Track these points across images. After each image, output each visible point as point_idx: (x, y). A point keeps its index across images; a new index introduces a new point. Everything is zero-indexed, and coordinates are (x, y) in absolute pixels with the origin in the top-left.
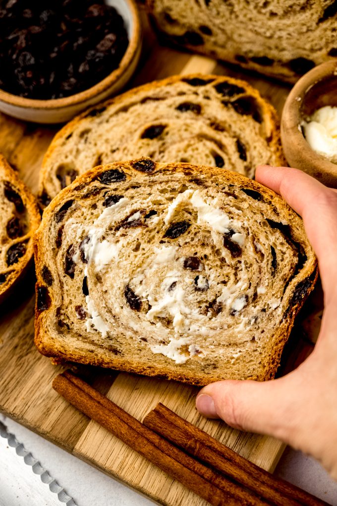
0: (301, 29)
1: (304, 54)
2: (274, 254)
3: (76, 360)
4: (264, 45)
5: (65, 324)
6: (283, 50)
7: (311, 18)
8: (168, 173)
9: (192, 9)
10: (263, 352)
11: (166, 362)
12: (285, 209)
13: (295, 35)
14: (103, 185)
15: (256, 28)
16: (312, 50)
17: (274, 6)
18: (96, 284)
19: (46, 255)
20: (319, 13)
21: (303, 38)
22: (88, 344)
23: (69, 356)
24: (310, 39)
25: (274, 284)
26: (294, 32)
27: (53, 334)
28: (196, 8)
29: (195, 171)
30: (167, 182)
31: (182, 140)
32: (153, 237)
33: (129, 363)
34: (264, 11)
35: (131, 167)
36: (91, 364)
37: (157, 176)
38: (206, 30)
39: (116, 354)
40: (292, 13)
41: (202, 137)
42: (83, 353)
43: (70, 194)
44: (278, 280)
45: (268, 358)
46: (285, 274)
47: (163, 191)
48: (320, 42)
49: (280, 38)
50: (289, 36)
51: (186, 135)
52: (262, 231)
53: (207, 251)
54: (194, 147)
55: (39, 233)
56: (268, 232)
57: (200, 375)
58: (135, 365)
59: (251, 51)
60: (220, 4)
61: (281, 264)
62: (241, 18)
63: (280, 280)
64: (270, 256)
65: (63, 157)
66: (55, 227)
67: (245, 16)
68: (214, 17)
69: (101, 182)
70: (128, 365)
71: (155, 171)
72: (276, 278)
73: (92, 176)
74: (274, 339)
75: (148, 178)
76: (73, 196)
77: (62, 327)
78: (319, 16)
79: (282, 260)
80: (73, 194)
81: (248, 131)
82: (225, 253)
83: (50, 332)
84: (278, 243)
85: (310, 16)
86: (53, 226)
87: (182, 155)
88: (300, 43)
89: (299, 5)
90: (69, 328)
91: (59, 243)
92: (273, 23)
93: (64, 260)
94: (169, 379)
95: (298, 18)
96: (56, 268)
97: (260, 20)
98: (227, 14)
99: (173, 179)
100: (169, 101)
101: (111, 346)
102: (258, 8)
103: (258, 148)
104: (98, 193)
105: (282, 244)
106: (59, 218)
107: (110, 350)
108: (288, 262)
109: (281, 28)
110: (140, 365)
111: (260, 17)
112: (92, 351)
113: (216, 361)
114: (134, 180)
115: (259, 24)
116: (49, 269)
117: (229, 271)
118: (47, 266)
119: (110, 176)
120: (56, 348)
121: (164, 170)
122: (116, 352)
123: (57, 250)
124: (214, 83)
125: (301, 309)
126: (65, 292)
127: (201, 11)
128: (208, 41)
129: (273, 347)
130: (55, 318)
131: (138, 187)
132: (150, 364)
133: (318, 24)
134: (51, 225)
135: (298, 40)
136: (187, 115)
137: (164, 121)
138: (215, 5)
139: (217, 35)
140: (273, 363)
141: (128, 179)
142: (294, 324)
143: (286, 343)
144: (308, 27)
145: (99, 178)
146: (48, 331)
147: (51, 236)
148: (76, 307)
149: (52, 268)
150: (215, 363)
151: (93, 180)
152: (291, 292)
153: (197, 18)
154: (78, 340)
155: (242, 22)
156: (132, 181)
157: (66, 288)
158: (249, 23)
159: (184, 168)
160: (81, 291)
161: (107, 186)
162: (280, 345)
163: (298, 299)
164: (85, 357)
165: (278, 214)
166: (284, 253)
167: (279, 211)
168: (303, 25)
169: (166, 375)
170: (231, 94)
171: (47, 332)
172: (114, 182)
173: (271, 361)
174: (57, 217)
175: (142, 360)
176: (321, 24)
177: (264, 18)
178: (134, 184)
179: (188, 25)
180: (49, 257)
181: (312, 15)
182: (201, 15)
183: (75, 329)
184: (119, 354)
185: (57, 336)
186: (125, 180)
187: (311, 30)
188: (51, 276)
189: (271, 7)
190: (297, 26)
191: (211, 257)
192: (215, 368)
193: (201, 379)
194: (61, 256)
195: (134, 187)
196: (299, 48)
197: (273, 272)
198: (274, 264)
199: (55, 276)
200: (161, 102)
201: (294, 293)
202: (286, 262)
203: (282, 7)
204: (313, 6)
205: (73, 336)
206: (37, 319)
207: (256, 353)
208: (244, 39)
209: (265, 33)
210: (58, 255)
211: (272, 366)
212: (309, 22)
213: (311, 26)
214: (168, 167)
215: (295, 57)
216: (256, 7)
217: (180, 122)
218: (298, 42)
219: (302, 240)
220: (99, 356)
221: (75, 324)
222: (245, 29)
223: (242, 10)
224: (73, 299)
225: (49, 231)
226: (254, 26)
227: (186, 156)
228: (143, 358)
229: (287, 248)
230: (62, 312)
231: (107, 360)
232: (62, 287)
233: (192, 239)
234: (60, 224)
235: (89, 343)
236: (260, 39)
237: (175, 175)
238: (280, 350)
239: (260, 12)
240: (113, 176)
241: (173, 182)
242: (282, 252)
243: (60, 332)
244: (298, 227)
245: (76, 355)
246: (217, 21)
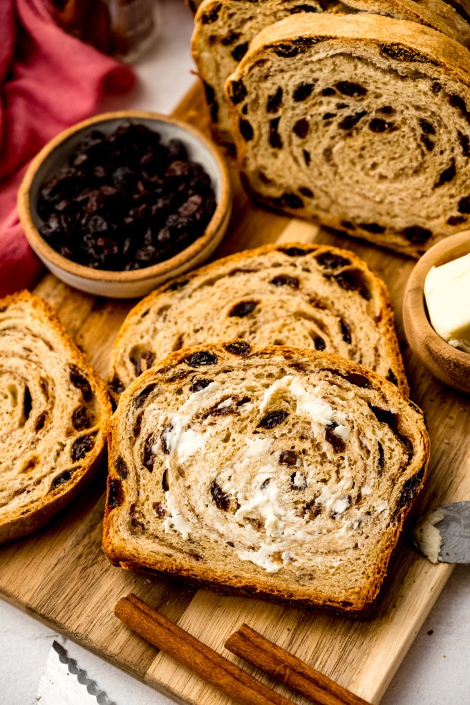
0: (415, 194)
1: (420, 222)
2: (381, 450)
3: (150, 565)
4: (373, 210)
5: (139, 523)
6: (395, 216)
7: (425, 183)
8: (266, 356)
9: (290, 168)
10: (367, 561)
11: (255, 571)
12: (395, 397)
13: (409, 200)
14: (191, 368)
15: (364, 192)
16: (429, 218)
17: (384, 168)
18: (177, 478)
19: (121, 444)
20: (434, 178)
21: (418, 204)
22: (165, 548)
23: (142, 560)
24: (425, 206)
25: (381, 485)
26: (407, 197)
27: (125, 534)
28: (295, 168)
29: (296, 353)
30: (264, 366)
31: (276, 319)
32: (246, 427)
33: (212, 571)
34: (372, 173)
35: (223, 350)
36: (168, 570)
37: (253, 360)
38: (307, 192)
39: (198, 560)
40: (404, 176)
41: (300, 315)
42: (159, 558)
43: (152, 378)
44: (385, 480)
45: (373, 567)
46: (393, 474)
47: (258, 376)
48: (437, 209)
49: (391, 203)
50: (401, 202)
51: (281, 313)
52: (368, 425)
53: (307, 445)
54: (290, 327)
55: (114, 419)
56: (376, 427)
57: (293, 586)
58: (218, 574)
59: (359, 217)
60: (322, 164)
61: (388, 462)
62: (346, 180)
63: (388, 480)
64: (377, 452)
65: (138, 337)
66: (133, 413)
67: (351, 177)
68: (316, 178)
69: (189, 365)
70: (211, 574)
71: (251, 354)
72: (382, 477)
73: (179, 358)
74: (379, 546)
75: (242, 361)
76: (155, 379)
77: (136, 526)
78: (435, 180)
79: (390, 458)
80: (156, 377)
81: (353, 309)
82: (327, 447)
83: (122, 532)
84: (386, 439)
85: (424, 181)
86: (131, 412)
87: (276, 336)
88: (415, 210)
89: (411, 168)
90: (144, 529)
91: (137, 431)
92: (383, 186)
93: (142, 450)
94: (258, 591)
95: (411, 182)
96: (133, 459)
97: (368, 183)
98: (331, 175)
99: (271, 363)
100: (262, 274)
101: (192, 550)
102: (366, 170)
103: (365, 329)
104: (185, 376)
105: (390, 440)
106: (138, 403)
107: (191, 555)
108: (397, 460)
109: (392, 192)
110: (224, 573)
111: (368, 179)
112: (170, 556)
113: (313, 571)
114: (226, 364)
115: (367, 187)
116: (125, 460)
117: (331, 468)
118: (122, 456)
119: (199, 359)
120: (128, 551)
121: (261, 353)
122: (197, 557)
123: (134, 439)
124: (314, 254)
125: (410, 511)
126: (142, 486)
127: (301, 171)
128: (309, 204)
129: (378, 555)
130: (128, 515)
131: (230, 371)
132: (236, 573)
133: (433, 189)
134: (129, 410)
135: (412, 206)
136: (283, 290)
137: (255, 297)
138: (316, 165)
139: (319, 198)
140: (378, 573)
141: (220, 362)
142: (403, 528)
143: (394, 551)
144: (423, 192)
145: (186, 361)
146: (119, 531)
147: (128, 423)
148: (154, 503)
149: (128, 459)
150: (312, 573)
151: (180, 362)
152: (398, 492)
153: (296, 178)
154: (154, 542)
155: (347, 185)
156: (224, 364)
157: (142, 481)
158: (356, 185)
159: (284, 351)
160: (161, 485)
161: (196, 369)
162: (386, 552)
163: (406, 500)
164: (161, 562)
165: (387, 402)
166: (393, 450)
167: (388, 398)
168: (417, 189)
169: (254, 586)
170: (334, 266)
171: (118, 533)
172: (204, 365)
173: (377, 570)
174: (136, 402)
175: (229, 568)
176: (437, 190)
177: (373, 181)
178: (227, 368)
179: (285, 186)
180: (125, 447)
181: (427, 179)
182: (301, 175)
183: (151, 529)
184: (200, 560)
185: (130, 537)
186: (216, 363)
187: (426, 196)
188: (126, 468)
189: (379, 170)
190: (411, 191)
191: (311, 452)
192: (311, 579)
193: (296, 592)
194: (139, 446)
195: (226, 371)
196: (413, 215)
197: (379, 471)
198: (381, 462)
199: (130, 468)
200: (252, 274)
201: (402, 493)
202: (394, 460)
203: (393, 170)
204: (428, 170)
205: (148, 538)
206: (107, 517)
207: (359, 562)
208: (350, 203)
209: (374, 197)
210: (136, 444)
211: (377, 576)
212: (423, 187)
213: (426, 191)
214: (265, 349)
215: (409, 225)
216: (363, 169)
217: (275, 298)
218: (412, 208)
219: (410, 432)
220: (178, 561)
221: (151, 524)
222: (351, 192)
223: (347, 171)
224: (150, 494)
225: (126, 417)
226: (362, 189)
227: (281, 337)
228: (229, 566)
229: (397, 445)
230: (137, 509)
231: (186, 566)
232: (138, 481)
233: (290, 431)
234: (140, 410)
235: (166, 546)
236: (369, 204)
237: (273, 359)
238: (387, 558)
239: (367, 174)
240: (204, 359)
241: (271, 366)
242: (390, 449)
243: (133, 533)
244: (407, 417)
245: (150, 560)
246: (319, 183)
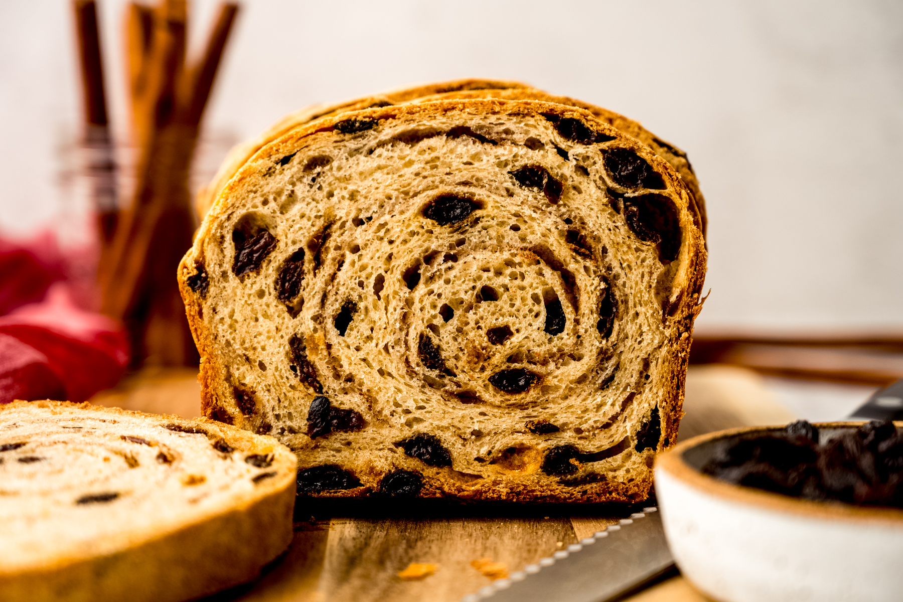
31: (498, 248)
41: (542, 254)
51: (511, 237)
54: (518, 270)
81: (635, 275)
87: (487, 279)
100: (504, 152)
103: (641, 318)
124: (605, 145)
137: (479, 193)
170: (629, 181)
200: (488, 147)
217: (511, 205)
227: (496, 283)
